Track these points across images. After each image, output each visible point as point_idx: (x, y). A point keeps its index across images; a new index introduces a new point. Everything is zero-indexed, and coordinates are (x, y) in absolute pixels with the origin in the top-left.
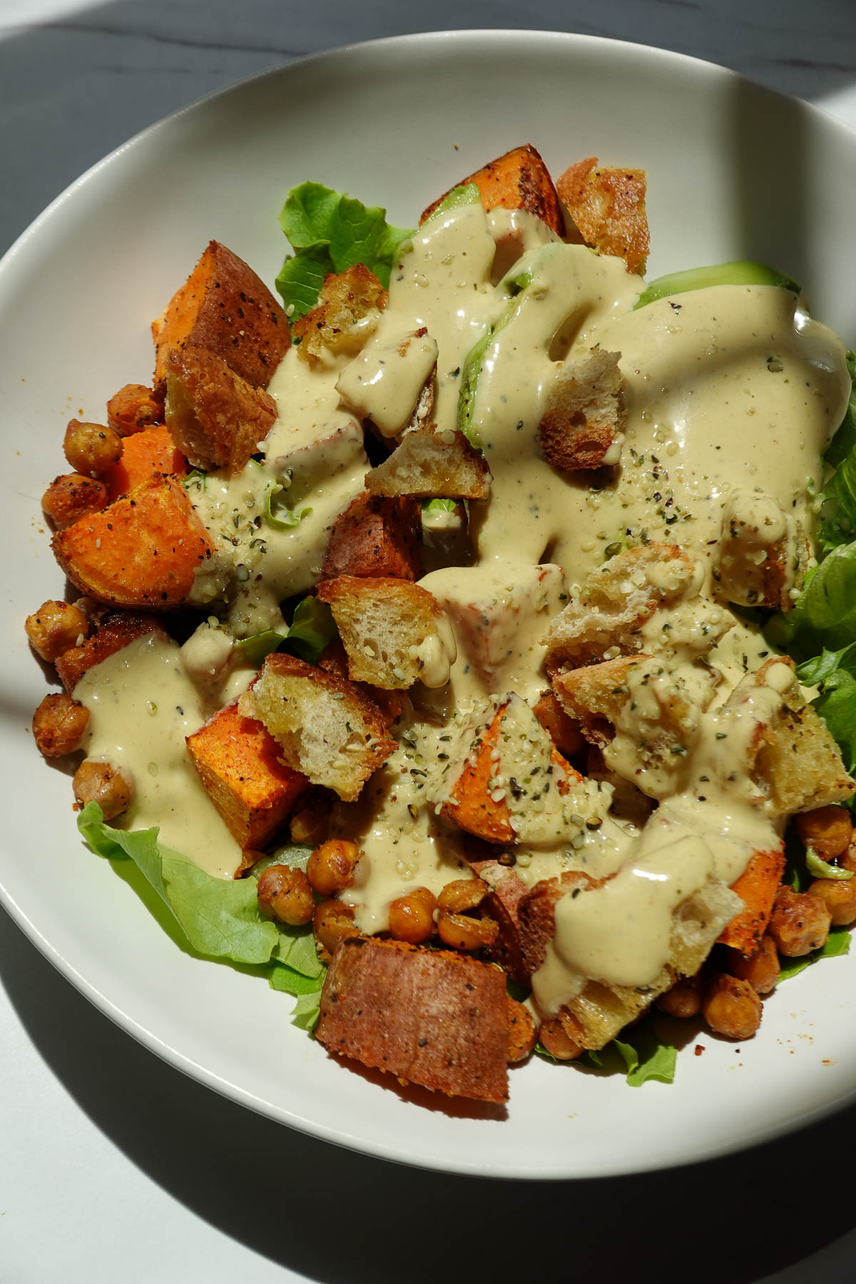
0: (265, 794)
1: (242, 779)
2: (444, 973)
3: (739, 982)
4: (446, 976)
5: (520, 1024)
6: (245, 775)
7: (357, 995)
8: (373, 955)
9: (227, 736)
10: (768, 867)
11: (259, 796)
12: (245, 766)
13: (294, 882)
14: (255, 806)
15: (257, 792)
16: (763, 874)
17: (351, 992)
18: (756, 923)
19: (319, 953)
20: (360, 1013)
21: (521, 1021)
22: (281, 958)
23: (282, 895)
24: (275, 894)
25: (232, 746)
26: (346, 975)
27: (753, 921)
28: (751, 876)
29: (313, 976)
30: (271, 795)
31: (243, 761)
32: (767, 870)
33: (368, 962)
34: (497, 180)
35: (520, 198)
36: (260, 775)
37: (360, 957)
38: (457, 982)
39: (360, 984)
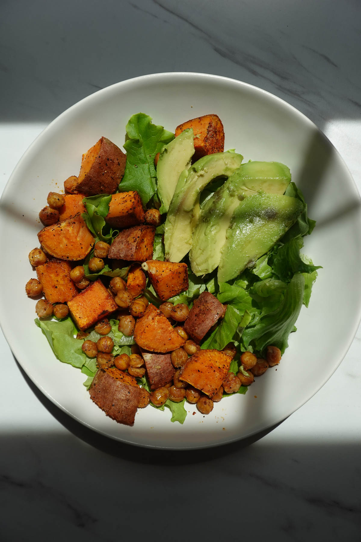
0: (85, 323)
1: (80, 318)
2: (123, 387)
3: (208, 400)
4: (123, 388)
5: (145, 398)
6: (81, 316)
7: (100, 387)
8: (106, 377)
9: (79, 303)
10: (221, 378)
11: (83, 324)
12: (82, 313)
13: (92, 347)
14: (81, 327)
15: (83, 323)
16: (219, 379)
17: (99, 385)
18: (214, 391)
19: (96, 365)
20: (100, 392)
21: (146, 397)
22: (85, 365)
23: (88, 351)
24: (86, 350)
25: (79, 306)
26: (99, 379)
27: (213, 390)
28: (216, 378)
29: (93, 372)
30: (87, 324)
31: (81, 312)
32: (220, 378)
33: (105, 378)
34: (201, 124)
35: (206, 134)
36: (85, 317)
37: (103, 376)
38: (126, 390)
39: (101, 384)
